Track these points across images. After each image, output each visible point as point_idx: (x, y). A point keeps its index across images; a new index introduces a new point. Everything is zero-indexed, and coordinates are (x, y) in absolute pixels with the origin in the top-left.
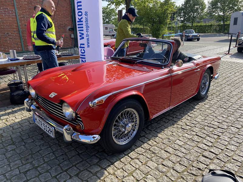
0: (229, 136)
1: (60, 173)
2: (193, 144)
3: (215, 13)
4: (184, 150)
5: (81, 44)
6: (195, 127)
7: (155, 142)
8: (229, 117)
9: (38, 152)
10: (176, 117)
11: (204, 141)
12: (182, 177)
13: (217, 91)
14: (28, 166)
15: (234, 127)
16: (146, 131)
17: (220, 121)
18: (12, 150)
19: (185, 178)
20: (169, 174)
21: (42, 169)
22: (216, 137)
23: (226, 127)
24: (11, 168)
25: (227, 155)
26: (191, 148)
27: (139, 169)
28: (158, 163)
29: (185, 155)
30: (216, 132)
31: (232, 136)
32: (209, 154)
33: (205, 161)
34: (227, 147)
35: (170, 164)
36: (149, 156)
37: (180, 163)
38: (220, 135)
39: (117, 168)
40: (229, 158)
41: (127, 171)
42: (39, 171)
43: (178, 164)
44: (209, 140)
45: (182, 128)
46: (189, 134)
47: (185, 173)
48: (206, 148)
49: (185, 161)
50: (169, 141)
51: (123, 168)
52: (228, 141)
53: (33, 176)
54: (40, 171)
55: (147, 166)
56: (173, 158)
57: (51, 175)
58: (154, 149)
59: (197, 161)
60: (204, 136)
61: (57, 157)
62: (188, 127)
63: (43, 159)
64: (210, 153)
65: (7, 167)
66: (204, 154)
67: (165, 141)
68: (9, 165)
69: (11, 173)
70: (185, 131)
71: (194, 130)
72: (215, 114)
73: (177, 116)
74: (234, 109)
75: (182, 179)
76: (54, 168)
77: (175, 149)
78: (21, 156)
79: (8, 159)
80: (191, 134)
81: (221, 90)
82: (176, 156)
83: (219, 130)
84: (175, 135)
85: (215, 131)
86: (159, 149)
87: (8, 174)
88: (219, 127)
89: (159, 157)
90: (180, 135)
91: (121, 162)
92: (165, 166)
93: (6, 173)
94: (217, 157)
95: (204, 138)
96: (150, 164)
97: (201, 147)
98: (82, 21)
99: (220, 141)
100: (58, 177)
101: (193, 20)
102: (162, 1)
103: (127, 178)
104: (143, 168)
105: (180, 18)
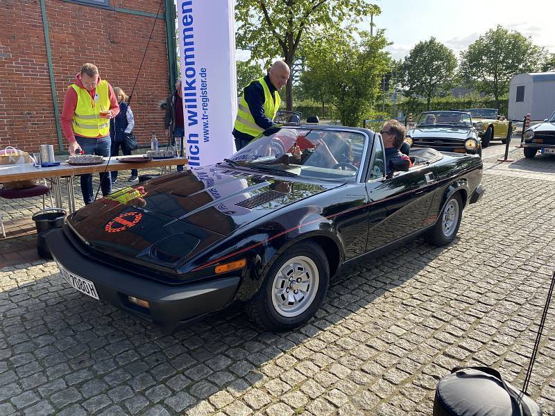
0: (499, 318)
1: (152, 386)
2: (425, 333)
3: (476, 78)
4: (406, 345)
5: (191, 135)
6: (431, 301)
7: (346, 330)
8: (501, 283)
9: (103, 347)
10: (390, 283)
11: (449, 327)
12: (400, 392)
13: (479, 233)
14: (84, 375)
15: (511, 301)
16: (328, 310)
17: (483, 291)
18: (48, 345)
19: (407, 393)
20: (374, 388)
21: (113, 380)
22: (472, 319)
23: (493, 302)
24: (48, 377)
25: (494, 353)
26: (421, 340)
27: (313, 379)
28: (352, 368)
29: (406, 352)
30: (474, 310)
31: (506, 318)
32: (457, 351)
33: (449, 364)
34: (495, 339)
35: (377, 369)
36: (334, 355)
38: (480, 316)
39: (268, 376)
40: (499, 358)
41: (288, 382)
42: (106, 383)
43: (394, 370)
44: (459, 325)
45: (402, 304)
46: (418, 314)
47: (408, 385)
48: (452, 340)
49: (407, 364)
50: (376, 328)
51: (282, 376)
52: (496, 327)
53: (95, 392)
54: (110, 384)
55: (330, 373)
56: (385, 359)
57: (133, 389)
58: (345, 342)
59: (433, 363)
60: (447, 318)
61: (144, 358)
62: (415, 303)
63: (115, 361)
64: (459, 349)
66: (446, 350)
67: (366, 328)
68: (44, 372)
69: (49, 387)
70: (410, 309)
71: (429, 308)
73: (393, 280)
74: (513, 267)
75: (400, 397)
76: (138, 377)
77: (388, 343)
78: (67, 355)
79: (40, 362)
81: (486, 232)
82: (390, 355)
83: (479, 306)
84: (388, 316)
85: (470, 309)
86: (355, 341)
87: (42, 389)
88: (479, 302)
89: (354, 357)
90: (399, 315)
91: (277, 365)
93: (38, 387)
94: (474, 356)
95: (447, 322)
96: (336, 369)
97: (441, 338)
98: (194, 88)
99: (480, 327)
100: (147, 393)
101: (431, 91)
102: (362, 50)
103: (290, 394)
104: (321, 376)
105: (403, 87)
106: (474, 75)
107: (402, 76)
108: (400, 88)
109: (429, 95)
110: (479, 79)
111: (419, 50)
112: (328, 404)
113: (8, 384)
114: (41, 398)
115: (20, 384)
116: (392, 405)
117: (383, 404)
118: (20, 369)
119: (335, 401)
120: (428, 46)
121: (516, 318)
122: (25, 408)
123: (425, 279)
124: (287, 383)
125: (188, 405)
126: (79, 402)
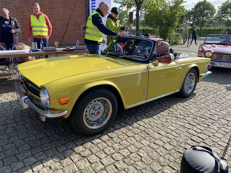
0: (218, 126)
1: (68, 142)
2: (184, 130)
4: (175, 134)
6: (189, 117)
7: (150, 126)
8: (221, 111)
11: (195, 128)
12: (169, 153)
13: (215, 88)
14: (42, 135)
15: (225, 119)
17: (213, 114)
19: (172, 154)
20: (158, 151)
21: (54, 138)
22: (206, 126)
23: (216, 119)
24: (29, 135)
25: (213, 141)
26: (182, 132)
27: (133, 145)
28: (150, 142)
30: (207, 122)
31: (221, 126)
32: (197, 139)
33: (192, 144)
34: (215, 135)
35: (161, 143)
36: (143, 136)
37: (169, 143)
38: (210, 125)
39: (115, 142)
42: (51, 139)
43: (168, 144)
44: (199, 128)
45: (176, 117)
47: (173, 151)
48: (195, 133)
49: (174, 142)
50: (163, 126)
51: (120, 143)
52: (216, 130)
53: (46, 142)
55: (140, 143)
56: (165, 139)
57: (60, 143)
58: (149, 131)
59: (186, 143)
60: (195, 124)
61: (66, 130)
62: (182, 117)
63: (55, 131)
64: (198, 138)
65: (26, 134)
66: (192, 138)
67: (159, 126)
68: (28, 133)
69: (29, 139)
71: (187, 119)
72: (209, 108)
74: (228, 104)
75: (169, 155)
76: (63, 138)
77: (167, 133)
78: (37, 127)
80: (183, 122)
81: (218, 88)
82: (167, 138)
83: (210, 120)
85: (206, 121)
86: (153, 131)
88: (210, 118)
89: (152, 138)
90: (174, 122)
91: (119, 138)
92: (156, 144)
93: (25, 138)
94: (204, 141)
95: (194, 126)
96: (144, 141)
97: (190, 132)
99: (209, 129)
100: (66, 144)
101: (202, 24)
102: (171, 5)
103: (123, 150)
104: (137, 144)
105: (189, 22)
106: (223, 17)
107: (189, 17)
108: (188, 22)
109: (201, 26)
110: (226, 19)
111: (198, 5)
112: (138, 156)
113: (14, 136)
114: (26, 143)
115: (18, 137)
116: (165, 158)
117: (161, 158)
118: (19, 131)
119: (141, 155)
120: (203, 3)
121: (226, 126)
122: (19, 146)
123: (188, 107)
124: (122, 146)
125: (81, 150)
126: (40, 146)
